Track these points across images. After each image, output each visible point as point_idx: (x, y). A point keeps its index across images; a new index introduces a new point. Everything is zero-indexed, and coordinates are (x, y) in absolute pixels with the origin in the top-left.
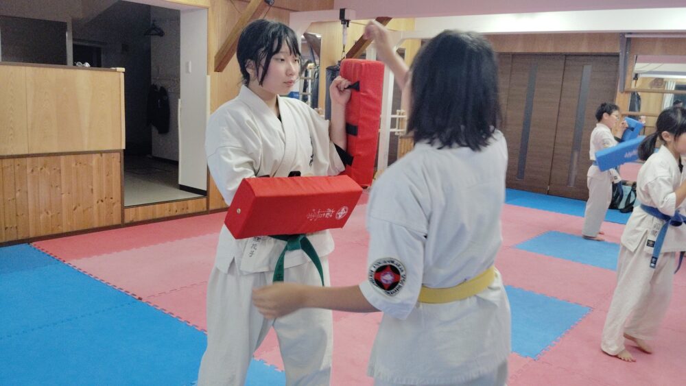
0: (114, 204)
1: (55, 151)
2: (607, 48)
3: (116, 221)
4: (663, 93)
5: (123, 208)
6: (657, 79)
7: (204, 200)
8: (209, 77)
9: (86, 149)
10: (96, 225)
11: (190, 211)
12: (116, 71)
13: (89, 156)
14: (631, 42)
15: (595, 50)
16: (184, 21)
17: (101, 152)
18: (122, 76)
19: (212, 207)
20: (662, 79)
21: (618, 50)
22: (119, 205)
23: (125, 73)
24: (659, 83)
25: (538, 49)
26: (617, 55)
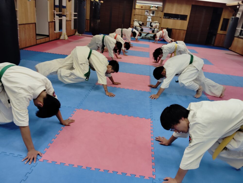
0: (34, 39)
1: (25, 23)
3: (35, 44)
5: (36, 40)
7: (48, 38)
9: (30, 22)
10: (33, 44)
11: (47, 41)
13: (30, 25)
17: (32, 23)
19: (50, 40)
22: (35, 39)
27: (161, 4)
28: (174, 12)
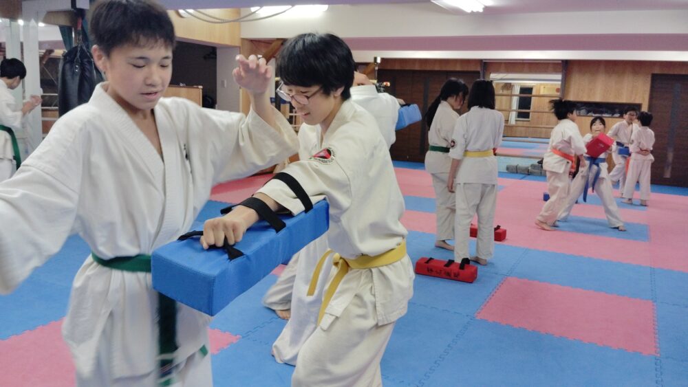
2: (472, 68)
4: (512, 96)
6: (506, 84)
8: (241, 90)
12: (198, 88)
14: (487, 65)
15: (465, 69)
16: (218, 52)
18: (201, 90)
20: (510, 84)
21: (479, 69)
23: (202, 89)
24: (508, 86)
25: (429, 68)
26: (478, 72)
27: (559, 77)
28: (598, 98)
